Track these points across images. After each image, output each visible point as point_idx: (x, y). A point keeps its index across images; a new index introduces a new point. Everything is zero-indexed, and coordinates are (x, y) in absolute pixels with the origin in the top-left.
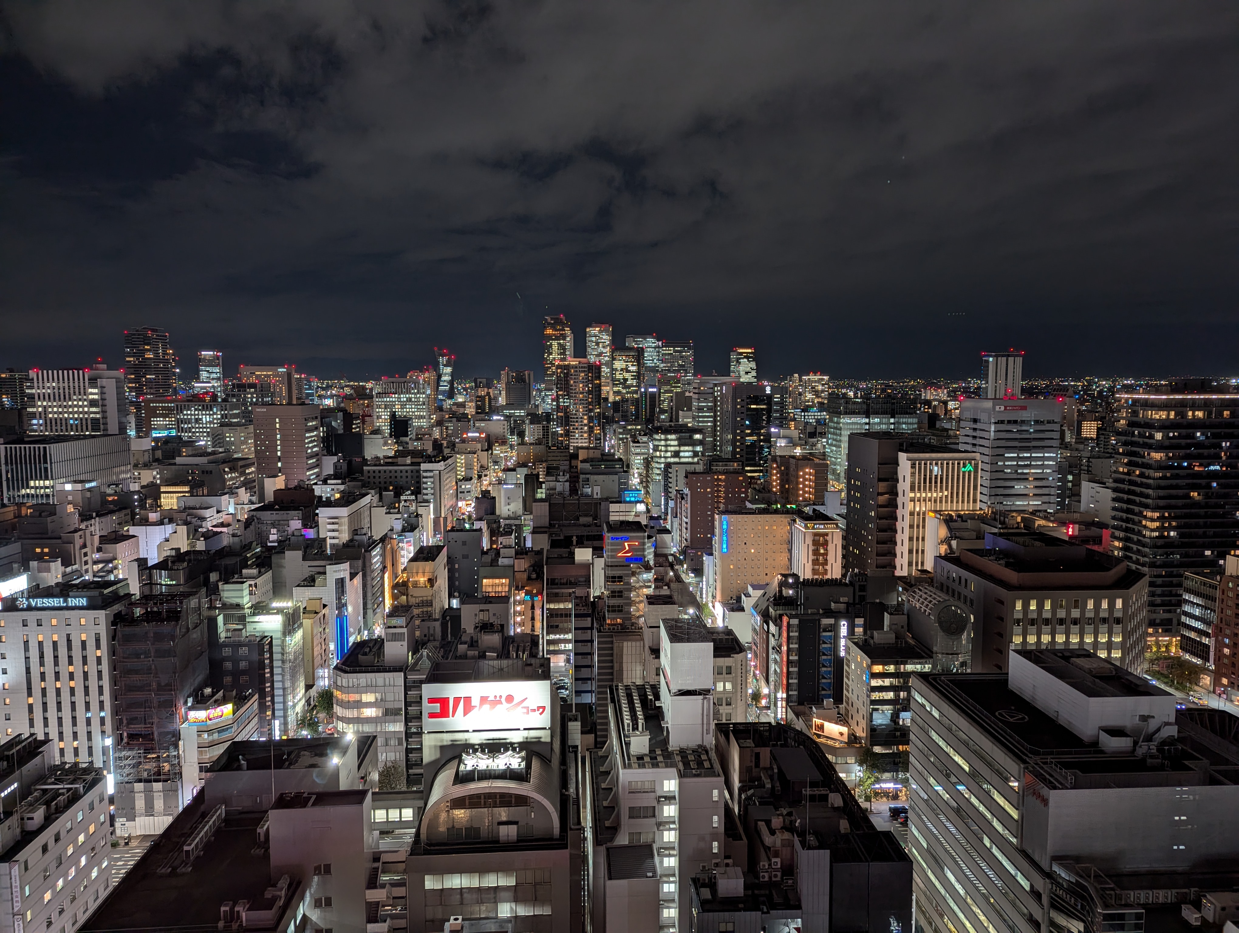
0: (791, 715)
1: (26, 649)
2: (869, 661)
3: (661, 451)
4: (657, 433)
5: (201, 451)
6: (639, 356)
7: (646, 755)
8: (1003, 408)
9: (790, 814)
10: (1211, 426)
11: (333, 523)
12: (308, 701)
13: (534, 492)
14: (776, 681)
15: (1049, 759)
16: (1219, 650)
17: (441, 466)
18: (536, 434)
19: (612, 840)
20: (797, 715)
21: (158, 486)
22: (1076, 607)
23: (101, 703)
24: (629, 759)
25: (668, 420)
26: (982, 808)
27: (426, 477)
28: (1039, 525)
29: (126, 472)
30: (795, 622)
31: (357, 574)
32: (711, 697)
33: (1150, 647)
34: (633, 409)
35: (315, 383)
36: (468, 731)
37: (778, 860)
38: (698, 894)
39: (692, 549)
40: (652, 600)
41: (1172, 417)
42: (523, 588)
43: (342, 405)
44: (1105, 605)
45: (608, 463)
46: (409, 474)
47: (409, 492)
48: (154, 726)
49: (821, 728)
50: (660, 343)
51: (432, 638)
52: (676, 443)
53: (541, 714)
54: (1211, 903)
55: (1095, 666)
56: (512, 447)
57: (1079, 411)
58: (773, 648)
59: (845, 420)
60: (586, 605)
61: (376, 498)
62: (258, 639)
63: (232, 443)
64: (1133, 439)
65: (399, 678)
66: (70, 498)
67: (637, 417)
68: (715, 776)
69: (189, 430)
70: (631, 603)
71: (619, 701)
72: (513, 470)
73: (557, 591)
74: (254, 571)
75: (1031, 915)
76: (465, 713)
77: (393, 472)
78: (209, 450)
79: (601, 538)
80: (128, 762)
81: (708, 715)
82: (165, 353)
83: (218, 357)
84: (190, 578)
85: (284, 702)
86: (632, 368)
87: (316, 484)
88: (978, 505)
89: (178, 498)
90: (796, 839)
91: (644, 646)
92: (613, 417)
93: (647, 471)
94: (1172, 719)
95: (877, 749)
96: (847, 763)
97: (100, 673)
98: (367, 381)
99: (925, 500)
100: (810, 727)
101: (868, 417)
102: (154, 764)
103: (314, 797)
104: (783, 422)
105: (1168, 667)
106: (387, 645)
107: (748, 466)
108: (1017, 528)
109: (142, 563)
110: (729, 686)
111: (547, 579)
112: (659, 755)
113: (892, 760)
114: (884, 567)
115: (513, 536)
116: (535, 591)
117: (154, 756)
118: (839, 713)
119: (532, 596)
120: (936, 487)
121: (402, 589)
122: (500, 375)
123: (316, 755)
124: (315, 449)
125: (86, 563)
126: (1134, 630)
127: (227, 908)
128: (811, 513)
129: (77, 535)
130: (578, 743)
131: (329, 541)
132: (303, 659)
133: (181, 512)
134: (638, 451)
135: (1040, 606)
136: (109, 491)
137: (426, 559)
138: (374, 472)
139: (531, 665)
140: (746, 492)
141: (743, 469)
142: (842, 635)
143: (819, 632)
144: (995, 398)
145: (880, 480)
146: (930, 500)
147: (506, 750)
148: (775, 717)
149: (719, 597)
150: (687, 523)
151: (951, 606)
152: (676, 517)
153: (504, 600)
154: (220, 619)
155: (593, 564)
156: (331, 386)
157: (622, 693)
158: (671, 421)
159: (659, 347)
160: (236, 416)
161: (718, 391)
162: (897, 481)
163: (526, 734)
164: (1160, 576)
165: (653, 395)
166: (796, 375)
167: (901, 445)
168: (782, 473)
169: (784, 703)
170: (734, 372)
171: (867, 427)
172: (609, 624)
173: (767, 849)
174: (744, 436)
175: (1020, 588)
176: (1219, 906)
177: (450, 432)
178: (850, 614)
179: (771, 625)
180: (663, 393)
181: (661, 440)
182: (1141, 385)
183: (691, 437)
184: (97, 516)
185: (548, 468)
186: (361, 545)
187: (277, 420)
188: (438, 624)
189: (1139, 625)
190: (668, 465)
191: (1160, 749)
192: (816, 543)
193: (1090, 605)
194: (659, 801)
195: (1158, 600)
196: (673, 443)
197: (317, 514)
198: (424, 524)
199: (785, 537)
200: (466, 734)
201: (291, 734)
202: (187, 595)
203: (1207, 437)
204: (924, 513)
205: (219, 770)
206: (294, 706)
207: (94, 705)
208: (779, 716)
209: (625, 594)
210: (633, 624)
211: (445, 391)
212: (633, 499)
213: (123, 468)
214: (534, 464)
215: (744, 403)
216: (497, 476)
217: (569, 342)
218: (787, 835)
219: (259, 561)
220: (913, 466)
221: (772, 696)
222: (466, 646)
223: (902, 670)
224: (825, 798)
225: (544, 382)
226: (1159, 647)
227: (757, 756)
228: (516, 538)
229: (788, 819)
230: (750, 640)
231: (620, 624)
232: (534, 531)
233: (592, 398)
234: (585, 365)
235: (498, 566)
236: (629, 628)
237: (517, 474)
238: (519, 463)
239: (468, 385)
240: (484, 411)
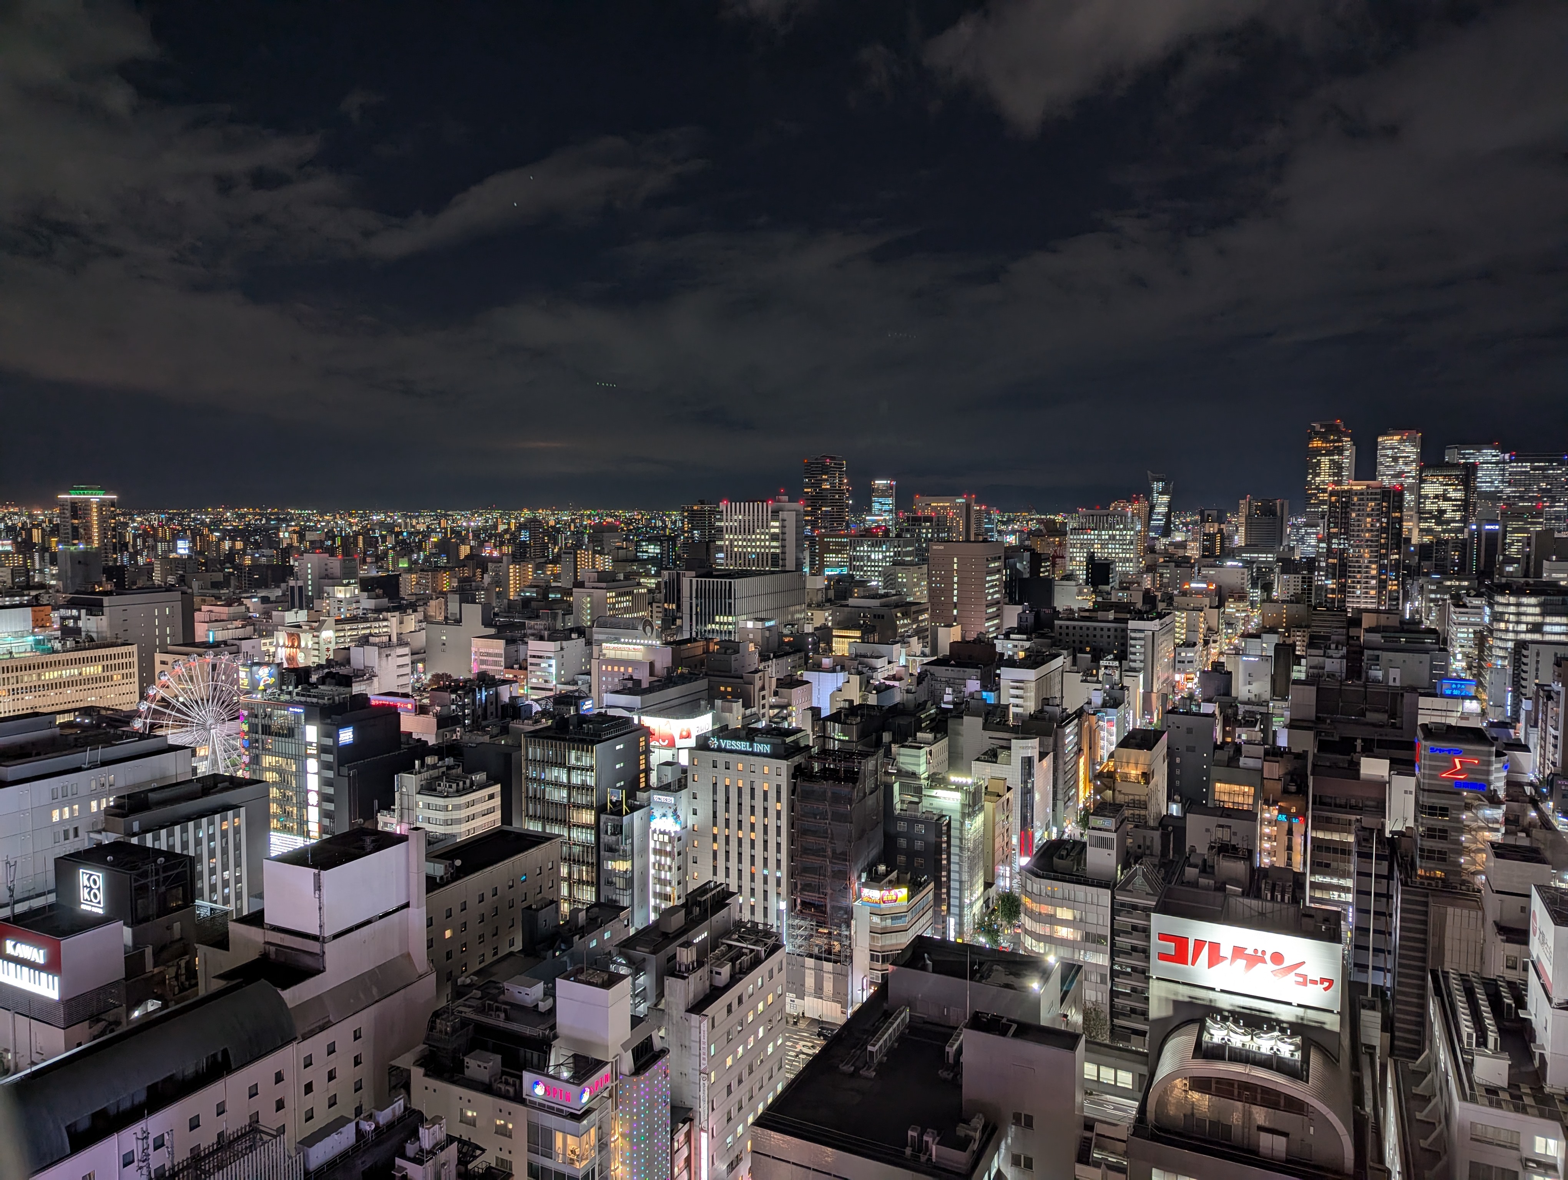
1: (715, 792)
3: (1508, 622)
4: (1503, 594)
5: (873, 592)
6: (1467, 476)
7: (1502, 1089)
11: (1017, 688)
12: (986, 902)
13: (1288, 671)
17: (1155, 625)
18: (1292, 587)
21: (830, 630)
23: (779, 861)
24: (1472, 1088)
25: (1520, 574)
27: (1135, 639)
29: (800, 612)
31: (1047, 754)
34: (1456, 556)
35: (996, 516)
36: (1213, 989)
39: (1564, 779)
40: (1500, 851)
42: (1275, 803)
43: (1027, 543)
45: (1412, 635)
46: (1112, 632)
47: (1112, 656)
48: (828, 897)
50: (1507, 456)
51: (1148, 852)
52: (1537, 610)
53: (1326, 989)
56: (1253, 604)
60: (1378, 842)
61: (1069, 660)
62: (936, 818)
63: (904, 585)
65: (1105, 896)
66: (751, 636)
67: (1462, 565)
69: (860, 568)
70: (1461, 850)
71: (1449, 995)
72: (1256, 636)
73: (1329, 814)
74: (930, 736)
76: (1211, 964)
77: (1091, 629)
78: (882, 592)
79: (1411, 746)
80: (800, 932)
82: (841, 483)
83: (891, 487)
84: (863, 735)
85: (960, 898)
86: (1452, 495)
87: (996, 638)
89: (850, 643)
91: (1484, 919)
92: (1419, 566)
93: (1481, 651)
97: (779, 828)
98: (1056, 514)
102: (826, 941)
103: (1014, 1026)
106: (1089, 849)
109: (815, 712)
111: (1314, 796)
112: (1528, 1095)
115: (1257, 729)
116: (1294, 810)
117: (826, 931)
119: (1289, 816)
121: (1106, 780)
122: (1238, 505)
123: (1011, 974)
124: (996, 596)
125: (764, 706)
127: (915, 1134)
129: (757, 676)
130: (1376, 1043)
131: (1012, 710)
132: (983, 850)
133: (852, 659)
134: (1464, 619)
136: (786, 631)
137: (1140, 747)
138: (1067, 627)
139: (1311, 916)
147: (1271, 1029)
150: (1556, 737)
152: (1536, 725)
153: (1247, 815)
154: (896, 787)
155: (1389, 782)
156: (1013, 520)
157: (1455, 984)
158: (1526, 575)
159: (1504, 462)
160: (908, 554)
163: (1300, 1011)
165: (1492, 535)
172: (1421, 877)
177: (1165, 580)
180: (1511, 532)
181: (1509, 605)
184: (775, 657)
185: (1312, 637)
186: (1052, 719)
187: (955, 560)
188: (1157, 835)
190: (1521, 645)
194: (1524, 1166)
196: (1530, 610)
197: (999, 676)
198: (1131, 699)
200: (1211, 992)
201: (967, 939)
202: (865, 755)
205: (903, 966)
206: (971, 905)
207: (772, 863)
209: (1453, 835)
210: (1463, 882)
211: (1159, 527)
212: (1456, 692)
213: (798, 607)
214: (1288, 630)
216: (1230, 643)
217: (1347, 459)
219: (934, 724)
222: (1197, 870)
225: (1307, 514)
228: (1262, 731)
231: (1440, 879)
232: (1292, 725)
233: (1387, 538)
234: (1379, 491)
235: (1238, 767)
236: (1456, 888)
237: (1262, 642)
238: (1264, 627)
239: (1188, 519)
240: (1212, 555)
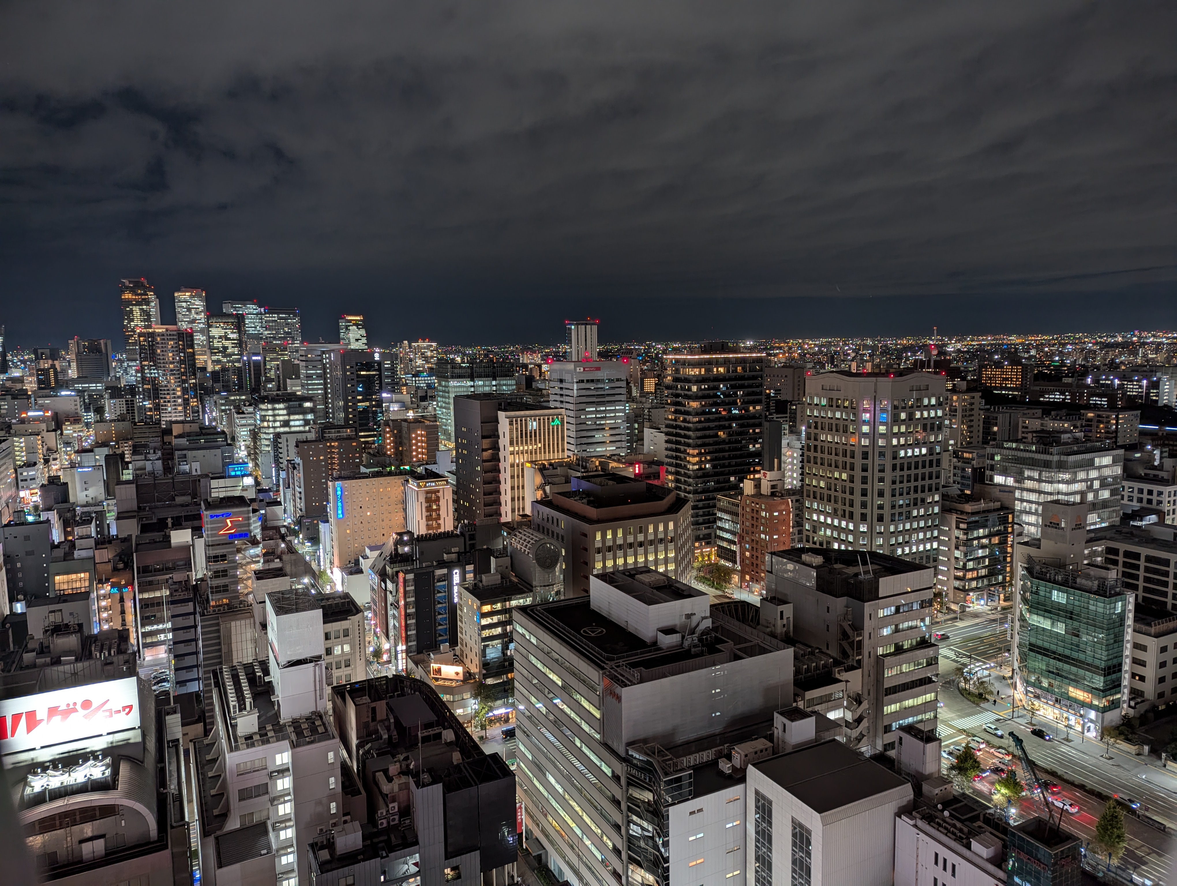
0: (411, 665)
2: (479, 602)
3: (269, 421)
4: (264, 403)
6: (239, 323)
7: (255, 733)
8: (582, 369)
9: (406, 759)
10: (730, 379)
13: (118, 474)
14: (395, 635)
15: (621, 662)
16: (742, 554)
18: (118, 409)
19: (221, 827)
20: (416, 663)
22: (641, 532)
24: (236, 741)
25: (275, 389)
26: (573, 715)
28: (612, 467)
30: (410, 576)
32: (323, 662)
33: (697, 558)
34: (235, 378)
36: (34, 749)
37: (396, 804)
38: (316, 858)
39: (307, 518)
40: (260, 575)
41: (703, 373)
42: (107, 580)
44: (661, 528)
45: (209, 437)
49: (439, 671)
50: (262, 310)
52: (285, 412)
53: (127, 714)
54: (738, 753)
55: (653, 579)
56: (87, 425)
57: (642, 370)
58: (391, 605)
59: (453, 383)
60: (187, 589)
64: (677, 392)
67: (241, 387)
68: (330, 739)
70: (237, 581)
71: (224, 684)
72: (91, 451)
73: (150, 579)
75: (614, 796)
76: (29, 730)
79: (199, 517)
81: (321, 681)
86: (231, 336)
88: (567, 453)
90: (411, 781)
91: (255, 623)
92: (213, 387)
93: (255, 443)
94: (708, 614)
95: (490, 681)
96: (463, 699)
99: (522, 453)
100: (428, 672)
101: (472, 380)
104: (395, 386)
105: (709, 572)
107: (361, 431)
108: (596, 471)
110: (347, 648)
111: (138, 568)
112: (270, 730)
113: (502, 688)
114: (491, 515)
115: (93, 524)
116: (123, 582)
118: (455, 655)
119: (120, 588)
120: (531, 440)
122: (68, 345)
126: (683, 546)
128: (424, 473)
130: (179, 736)
134: (244, 422)
135: (615, 535)
139: (111, 663)
140: (360, 457)
141: (357, 434)
142: (455, 582)
143: (434, 583)
144: (578, 361)
145: (484, 437)
146: (527, 452)
147: (86, 760)
148: (397, 669)
149: (336, 562)
150: (300, 493)
151: (546, 543)
152: (289, 487)
153: (85, 596)
155: (193, 545)
157: (227, 675)
158: (279, 390)
159: (261, 314)
161: (326, 358)
162: (498, 437)
163: (110, 738)
164: (701, 500)
165: (257, 364)
166: (406, 342)
167: (500, 404)
168: (395, 436)
169: (404, 655)
170: (344, 339)
171: (472, 389)
172: (213, 606)
173: (385, 796)
174: (356, 402)
175: (599, 521)
176: (743, 754)
178: (461, 562)
179: (388, 582)
180: (269, 361)
181: (268, 410)
182: (685, 348)
183: (301, 406)
185: (135, 446)
189: (686, 541)
190: (278, 435)
191: (700, 640)
192: (428, 500)
193: (651, 530)
194: (271, 777)
195: (701, 519)
196: (281, 412)
199: (400, 497)
200: (32, 752)
203: (727, 388)
204: (523, 465)
208: (400, 668)
209: (231, 572)
210: (241, 602)
212: (238, 473)
214: (117, 443)
215: (353, 370)
216: (70, 459)
217: (154, 308)
218: (404, 779)
220: (511, 424)
221: (393, 651)
222: (34, 653)
223: (508, 607)
224: (439, 736)
225: (126, 351)
226: (703, 556)
227: (374, 710)
228: (97, 526)
229: (404, 764)
230: (369, 600)
231: (226, 604)
232: (120, 517)
233: (185, 368)
234: (175, 333)
235: (74, 559)
236: (236, 607)
237: (95, 455)
238: (97, 443)
239: (26, 357)
240: (48, 386)
